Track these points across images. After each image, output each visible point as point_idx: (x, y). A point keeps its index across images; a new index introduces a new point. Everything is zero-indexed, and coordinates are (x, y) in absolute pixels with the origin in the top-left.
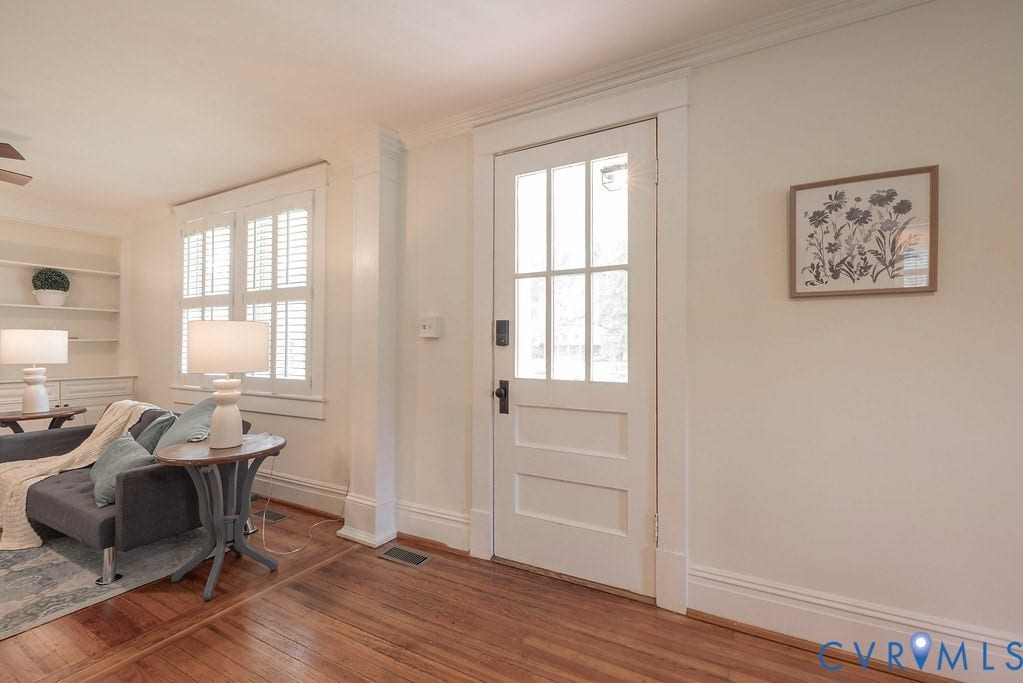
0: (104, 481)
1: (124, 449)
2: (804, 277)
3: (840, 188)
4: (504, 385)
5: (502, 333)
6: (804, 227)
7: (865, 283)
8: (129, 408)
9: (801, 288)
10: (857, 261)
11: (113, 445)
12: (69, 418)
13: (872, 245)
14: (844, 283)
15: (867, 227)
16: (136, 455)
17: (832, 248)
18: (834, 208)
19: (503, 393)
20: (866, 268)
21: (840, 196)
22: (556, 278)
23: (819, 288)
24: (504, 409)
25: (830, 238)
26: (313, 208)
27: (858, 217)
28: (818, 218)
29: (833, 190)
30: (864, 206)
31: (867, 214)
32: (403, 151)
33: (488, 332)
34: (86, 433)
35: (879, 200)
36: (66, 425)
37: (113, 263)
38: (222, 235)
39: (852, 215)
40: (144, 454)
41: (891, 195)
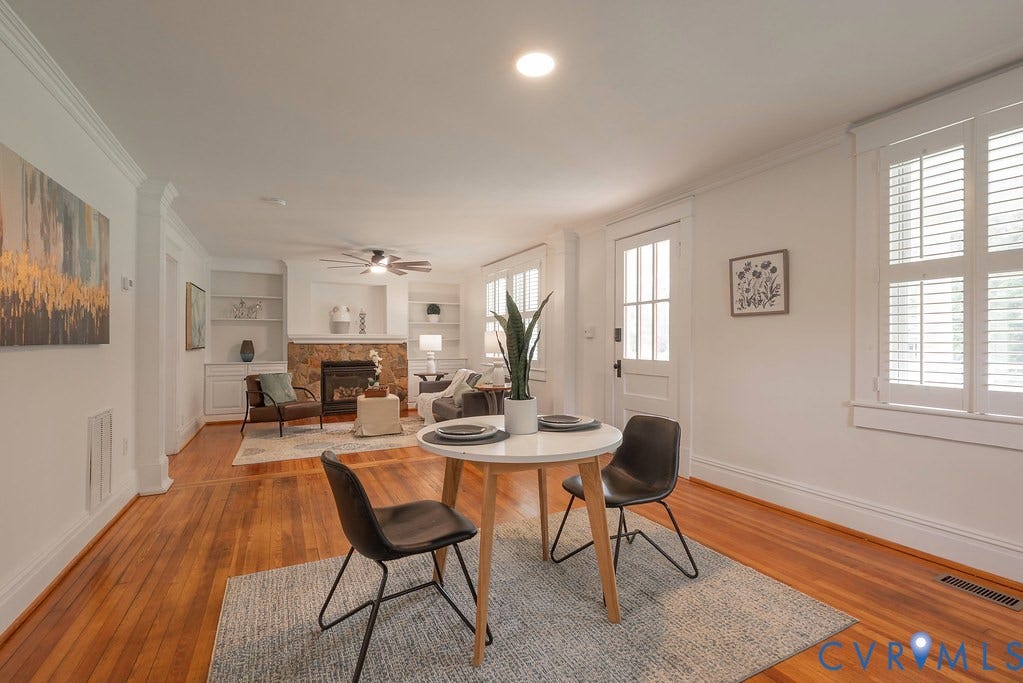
0: (458, 398)
1: (465, 387)
2: (737, 305)
3: (749, 260)
4: (619, 362)
5: (618, 335)
6: (736, 280)
7: (760, 309)
8: (465, 372)
9: (736, 311)
10: (757, 297)
11: (460, 387)
12: (443, 376)
13: (763, 290)
14: (752, 309)
15: (760, 280)
16: (468, 389)
17: (748, 291)
18: (747, 270)
19: (618, 366)
20: (761, 301)
21: (749, 264)
22: (643, 306)
23: (744, 311)
24: (619, 375)
25: (746, 286)
26: (540, 267)
27: (757, 275)
28: (741, 275)
29: (746, 261)
30: (759, 269)
31: (760, 273)
32: (578, 238)
33: (612, 335)
34: (448, 384)
35: (765, 266)
36: (442, 379)
37: (457, 298)
38: (503, 282)
39: (754, 273)
40: (470, 389)
41: (769, 263)
